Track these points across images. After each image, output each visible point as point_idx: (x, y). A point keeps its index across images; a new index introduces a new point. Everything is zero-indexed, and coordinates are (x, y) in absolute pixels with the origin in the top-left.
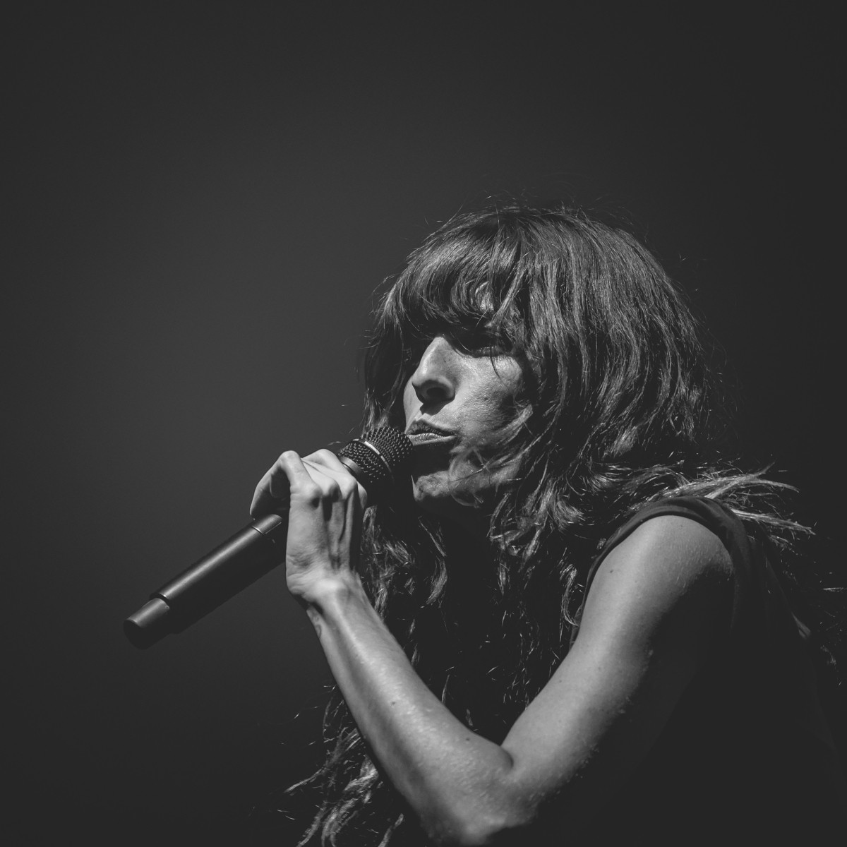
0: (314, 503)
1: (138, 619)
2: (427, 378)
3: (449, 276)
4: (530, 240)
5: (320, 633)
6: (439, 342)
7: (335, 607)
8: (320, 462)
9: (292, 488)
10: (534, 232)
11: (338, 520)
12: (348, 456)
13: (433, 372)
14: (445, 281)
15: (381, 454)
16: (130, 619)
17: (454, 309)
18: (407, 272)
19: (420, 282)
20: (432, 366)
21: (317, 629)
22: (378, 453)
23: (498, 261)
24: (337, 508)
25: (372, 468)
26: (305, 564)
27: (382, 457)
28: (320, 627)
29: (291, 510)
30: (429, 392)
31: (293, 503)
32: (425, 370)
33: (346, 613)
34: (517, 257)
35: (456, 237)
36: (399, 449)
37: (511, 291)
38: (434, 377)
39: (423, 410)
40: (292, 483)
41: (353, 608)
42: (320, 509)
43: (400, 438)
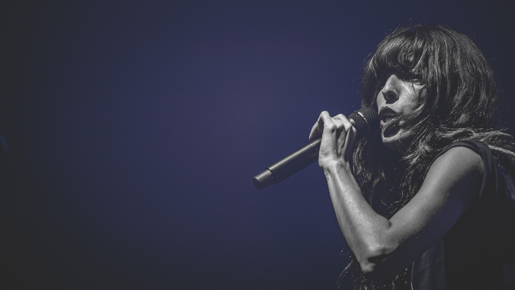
0: (333, 131)
1: (258, 178)
2: (388, 90)
3: (397, 51)
4: (429, 37)
5: (328, 180)
6: (393, 76)
7: (335, 170)
8: (339, 119)
9: (325, 125)
10: (431, 34)
11: (342, 139)
12: (351, 117)
13: (391, 88)
14: (395, 53)
15: (364, 117)
16: (255, 177)
17: (399, 64)
18: (378, 50)
19: (384, 53)
20: (390, 86)
21: (327, 180)
22: (363, 116)
23: (417, 45)
24: (342, 134)
25: (360, 122)
26: (326, 155)
27: (364, 118)
28: (328, 178)
29: (323, 133)
30: (389, 96)
31: (324, 131)
32: (387, 87)
33: (338, 172)
34: (424, 44)
35: (399, 36)
36: (372, 116)
37: (422, 57)
38: (391, 90)
39: (387, 103)
40: (324, 123)
41: (342, 170)
42: (335, 133)
43: (373, 111)
